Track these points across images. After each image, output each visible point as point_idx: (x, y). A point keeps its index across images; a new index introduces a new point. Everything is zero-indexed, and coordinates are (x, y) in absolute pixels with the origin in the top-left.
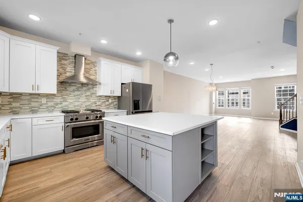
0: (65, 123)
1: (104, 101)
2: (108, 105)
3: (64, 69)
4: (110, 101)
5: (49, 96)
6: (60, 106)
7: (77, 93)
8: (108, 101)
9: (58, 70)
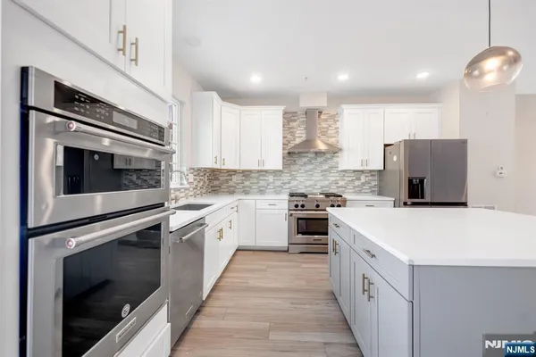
0: (290, 210)
1: (350, 179)
2: (358, 187)
3: (292, 134)
4: (363, 179)
5: (276, 173)
6: (287, 186)
7: (309, 167)
8: (359, 179)
9: (284, 137)
